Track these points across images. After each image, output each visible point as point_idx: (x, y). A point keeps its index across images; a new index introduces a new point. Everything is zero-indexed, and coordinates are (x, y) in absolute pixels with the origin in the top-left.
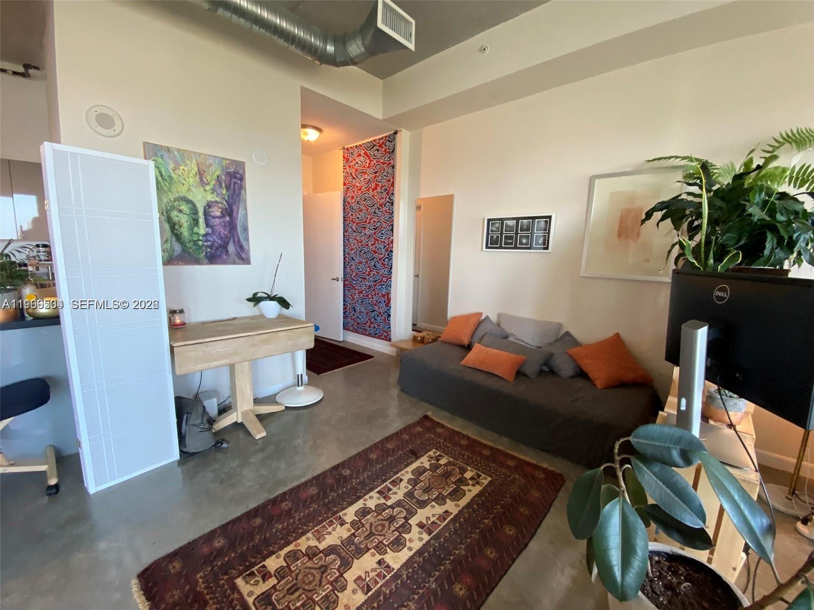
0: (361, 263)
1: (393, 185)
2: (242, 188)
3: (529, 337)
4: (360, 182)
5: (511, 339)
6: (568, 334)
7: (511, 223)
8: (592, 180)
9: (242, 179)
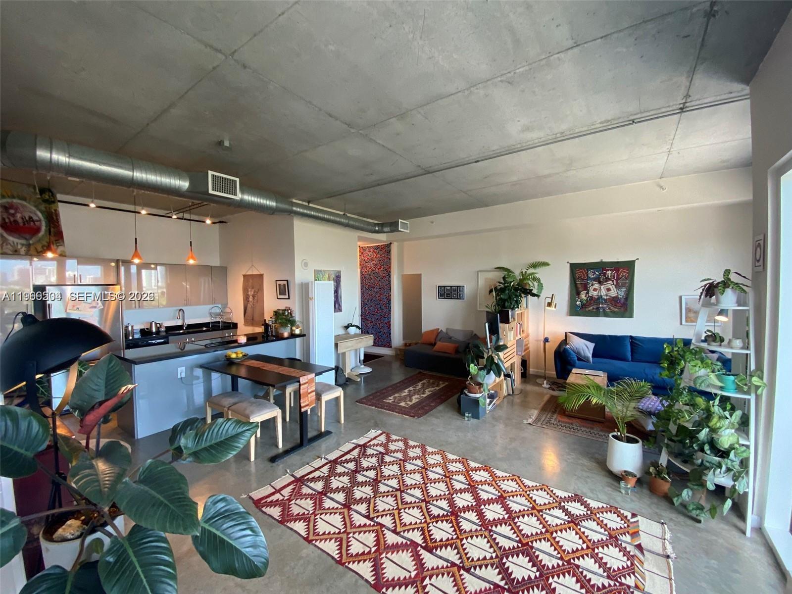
0: (371, 306)
1: (390, 267)
2: (340, 281)
3: (460, 337)
4: (371, 265)
5: (453, 338)
6: (475, 335)
7: (448, 288)
8: (478, 272)
9: (340, 278)
